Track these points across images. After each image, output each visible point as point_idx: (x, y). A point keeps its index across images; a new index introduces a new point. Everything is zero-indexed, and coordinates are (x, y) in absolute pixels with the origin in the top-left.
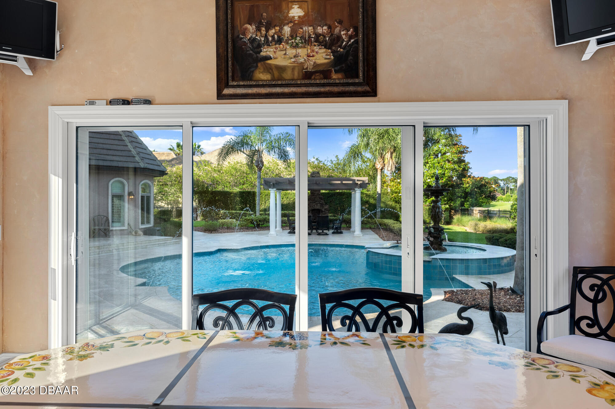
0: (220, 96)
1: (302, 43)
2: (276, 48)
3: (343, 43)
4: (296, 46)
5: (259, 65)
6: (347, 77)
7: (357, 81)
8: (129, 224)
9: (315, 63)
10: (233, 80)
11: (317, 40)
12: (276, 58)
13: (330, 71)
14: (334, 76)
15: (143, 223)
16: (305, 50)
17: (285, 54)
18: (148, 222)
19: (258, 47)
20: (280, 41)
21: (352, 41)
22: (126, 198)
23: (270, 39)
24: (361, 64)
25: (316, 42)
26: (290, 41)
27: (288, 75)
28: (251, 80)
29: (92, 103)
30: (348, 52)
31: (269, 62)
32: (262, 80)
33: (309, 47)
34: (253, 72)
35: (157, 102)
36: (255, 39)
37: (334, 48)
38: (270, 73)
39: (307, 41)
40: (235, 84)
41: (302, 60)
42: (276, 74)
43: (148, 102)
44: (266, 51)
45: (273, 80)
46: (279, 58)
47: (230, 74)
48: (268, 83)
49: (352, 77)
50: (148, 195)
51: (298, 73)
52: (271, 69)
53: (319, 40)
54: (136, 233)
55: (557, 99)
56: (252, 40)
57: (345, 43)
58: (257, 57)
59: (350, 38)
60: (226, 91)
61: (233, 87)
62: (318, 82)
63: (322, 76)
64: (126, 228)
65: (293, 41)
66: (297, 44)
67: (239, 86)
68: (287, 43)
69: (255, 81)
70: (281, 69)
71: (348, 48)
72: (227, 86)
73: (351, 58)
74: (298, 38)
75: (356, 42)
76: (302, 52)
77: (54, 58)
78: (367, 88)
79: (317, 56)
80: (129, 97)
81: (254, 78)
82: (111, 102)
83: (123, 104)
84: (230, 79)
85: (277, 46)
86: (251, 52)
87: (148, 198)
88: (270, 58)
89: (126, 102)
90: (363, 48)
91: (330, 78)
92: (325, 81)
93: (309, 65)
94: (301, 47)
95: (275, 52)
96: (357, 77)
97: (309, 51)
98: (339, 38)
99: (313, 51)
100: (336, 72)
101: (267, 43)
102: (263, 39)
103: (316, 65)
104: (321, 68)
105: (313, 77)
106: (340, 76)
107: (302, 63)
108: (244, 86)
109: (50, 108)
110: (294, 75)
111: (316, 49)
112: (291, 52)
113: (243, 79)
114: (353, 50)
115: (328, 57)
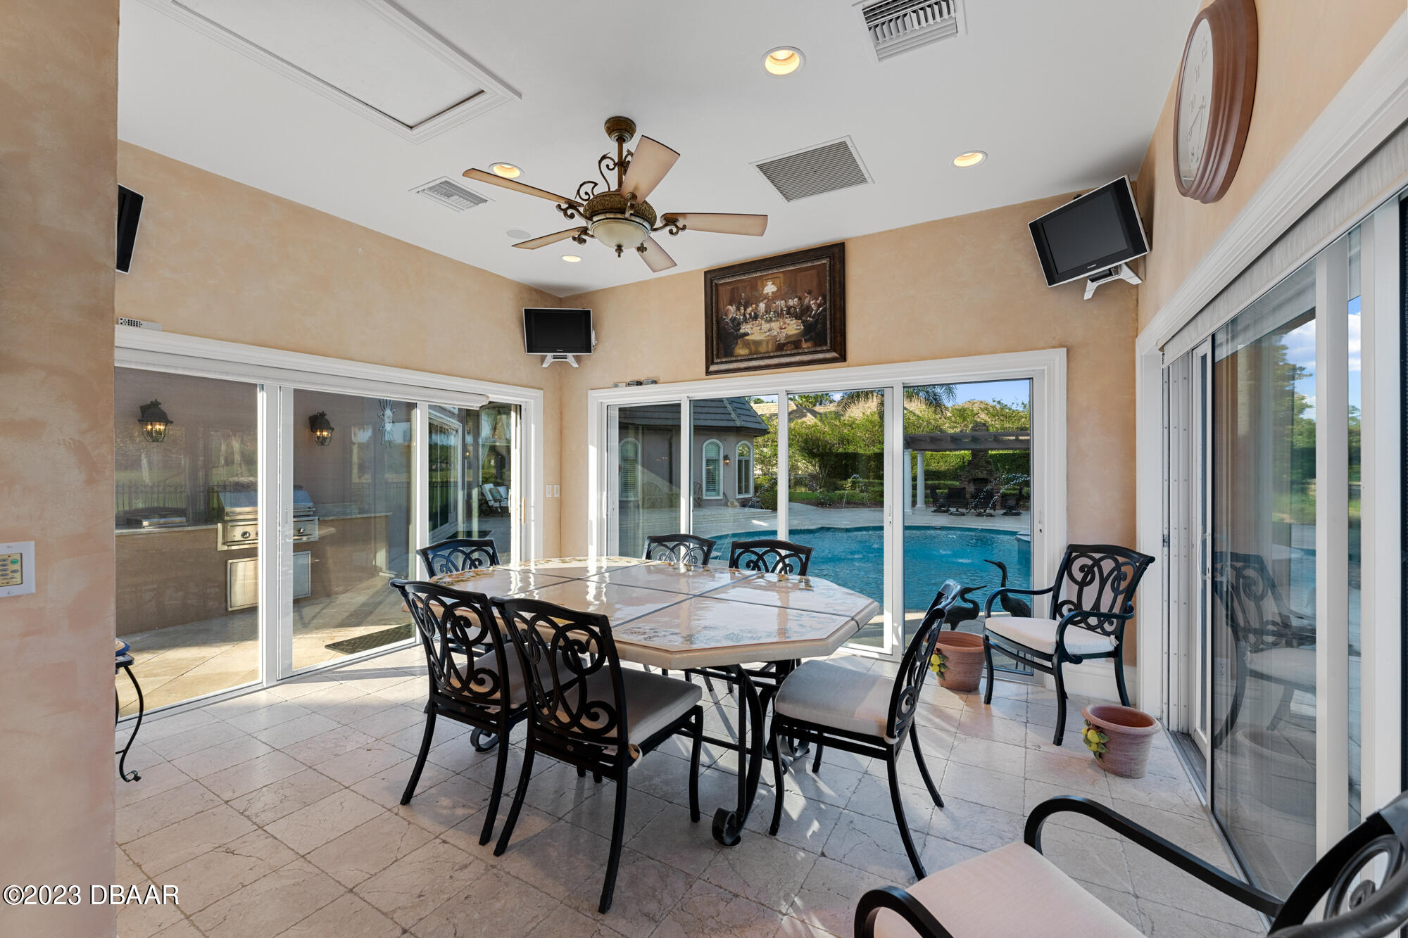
0: (708, 372)
1: (775, 317)
2: (753, 325)
3: (812, 312)
4: (770, 321)
5: (739, 341)
6: (816, 345)
7: (824, 348)
8: (724, 493)
9: (787, 334)
10: (718, 357)
11: (788, 313)
12: (752, 334)
13: (801, 341)
14: (804, 345)
15: (740, 492)
16: (778, 323)
17: (761, 329)
18: (747, 491)
19: (737, 324)
20: (756, 317)
21: (821, 309)
22: (722, 462)
23: (748, 316)
24: (828, 331)
25: (787, 314)
26: (765, 317)
27: (763, 349)
28: (732, 356)
29: (616, 386)
30: (817, 320)
31: (747, 338)
32: (743, 356)
33: (781, 320)
34: (734, 348)
35: (661, 381)
36: (735, 318)
37: (803, 318)
38: (748, 348)
39: (779, 315)
40: (719, 361)
41: (775, 333)
42: (753, 348)
43: (655, 382)
44: (745, 328)
45: (750, 354)
46: (756, 334)
47: (715, 353)
48: (745, 357)
49: (821, 345)
50: (747, 458)
51: (772, 345)
52: (749, 344)
53: (790, 312)
54: (732, 504)
55: (1054, 347)
56: (733, 320)
57: (814, 312)
58: (737, 334)
59: (819, 306)
60: (712, 368)
61: (717, 363)
62: (788, 352)
63: (793, 346)
64: (721, 497)
65: (767, 316)
66: (771, 318)
67: (722, 363)
68: (762, 319)
69: (736, 356)
70: (757, 343)
71: (817, 317)
72: (713, 363)
73: (819, 326)
74: (772, 313)
75: (825, 310)
76: (775, 325)
77: (591, 352)
78: (834, 354)
79: (789, 328)
80: (642, 379)
81: (735, 354)
82: (629, 384)
83: (637, 385)
84: (715, 356)
85: (754, 322)
86: (732, 330)
87: (747, 462)
88: (747, 334)
89: (639, 383)
90: (831, 316)
91: (801, 348)
92: (795, 351)
93: (782, 338)
94: (774, 321)
95: (752, 328)
96: (826, 344)
97: (782, 323)
98: (809, 308)
99: (785, 323)
100: (806, 341)
101: (745, 321)
102: (742, 317)
103: (788, 336)
104: (792, 339)
105: (785, 348)
106: (809, 344)
107: (775, 336)
108: (726, 362)
109: (590, 391)
110: (768, 347)
111: (788, 321)
112: (766, 326)
113: (726, 356)
114: (820, 318)
115: (798, 327)
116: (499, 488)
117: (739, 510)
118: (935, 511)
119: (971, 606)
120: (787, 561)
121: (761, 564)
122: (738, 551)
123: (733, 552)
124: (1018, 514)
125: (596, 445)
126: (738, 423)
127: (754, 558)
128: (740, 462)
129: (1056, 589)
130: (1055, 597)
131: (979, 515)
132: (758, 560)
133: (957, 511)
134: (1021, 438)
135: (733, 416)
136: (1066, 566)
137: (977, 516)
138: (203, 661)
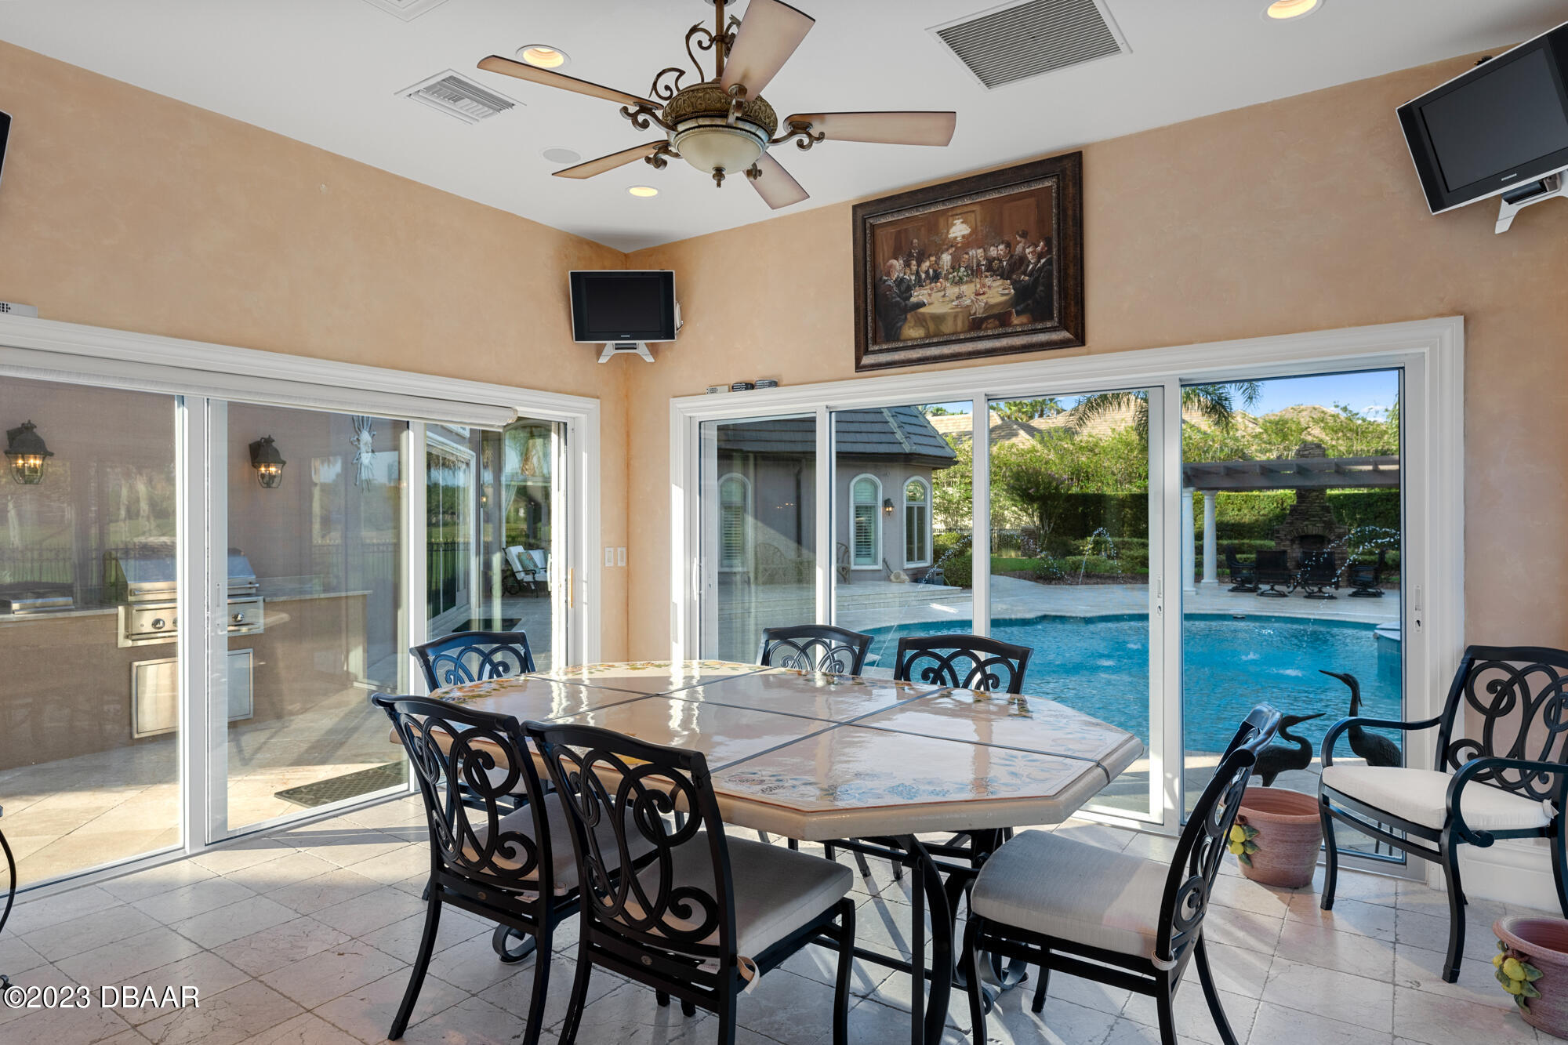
0: (859, 367)
1: (968, 275)
2: (932, 289)
3: (1028, 266)
4: (959, 282)
5: (909, 316)
6: (1035, 320)
7: (1049, 324)
8: (884, 561)
9: (986, 303)
10: (875, 343)
11: (989, 268)
12: (930, 304)
13: (1010, 313)
14: (1016, 320)
15: (910, 558)
16: (973, 285)
17: (944, 296)
18: (921, 557)
19: (905, 288)
20: (936, 277)
21: (1043, 261)
22: (880, 510)
23: (923, 276)
24: (1056, 297)
25: (987, 271)
26: (951, 276)
27: (947, 327)
28: (898, 340)
29: (713, 391)
30: (1036, 280)
31: (922, 310)
32: (916, 339)
33: (978, 280)
34: (900, 328)
35: (784, 383)
36: (902, 280)
37: (1014, 277)
38: (924, 327)
39: (975, 272)
40: (877, 348)
41: (968, 302)
42: (932, 327)
43: (774, 384)
44: (918, 295)
45: (927, 336)
46: (936, 302)
47: (870, 335)
48: (919, 342)
49: (1042, 320)
50: (921, 504)
51: (963, 322)
52: (925, 321)
53: (992, 268)
54: (898, 577)
55: (1441, 315)
56: (900, 281)
57: (1031, 266)
58: (906, 305)
59: (1040, 256)
60: (867, 360)
61: (874, 352)
62: (990, 332)
63: (997, 323)
64: (879, 566)
65: (955, 274)
66: (961, 278)
67: (881, 351)
68: (947, 279)
69: (904, 341)
70: (938, 319)
71: (1036, 275)
72: (867, 352)
73: (1041, 288)
74: (962, 269)
75: (1049, 262)
76: (968, 289)
77: (673, 338)
78: (1064, 335)
79: (990, 293)
80: (752, 378)
81: (902, 338)
82: (734, 388)
83: (746, 389)
84: (870, 342)
85: (933, 285)
86: (898, 299)
87: (921, 510)
88: (923, 305)
89: (750, 386)
90: (1059, 272)
91: (1009, 325)
92: (1001, 330)
93: (979, 310)
94: (967, 282)
95: (930, 295)
96: (1052, 318)
97: (978, 286)
98: (1023, 259)
99: (984, 286)
100: (1018, 313)
101: (920, 283)
102: (913, 278)
103: (988, 307)
104: (995, 311)
105: (984, 326)
106: (1023, 319)
107: (968, 306)
108: (888, 350)
109: (671, 399)
110: (956, 325)
111: (988, 281)
112: (953, 291)
113: (888, 340)
114: (1041, 276)
115: (1006, 292)
116: (531, 552)
117: (908, 587)
118: (1233, 590)
119: (1296, 746)
120: (989, 670)
121: (946, 673)
122: (909, 653)
123: (900, 655)
124: (1378, 595)
125: (682, 485)
126: (907, 448)
127: (936, 664)
128: (910, 510)
129: (1446, 722)
130: (1445, 734)
131: (1310, 596)
132: (941, 668)
133: (1272, 589)
134: (1382, 467)
135: (899, 436)
136: (1464, 682)
137: (1306, 597)
138: (98, 813)
